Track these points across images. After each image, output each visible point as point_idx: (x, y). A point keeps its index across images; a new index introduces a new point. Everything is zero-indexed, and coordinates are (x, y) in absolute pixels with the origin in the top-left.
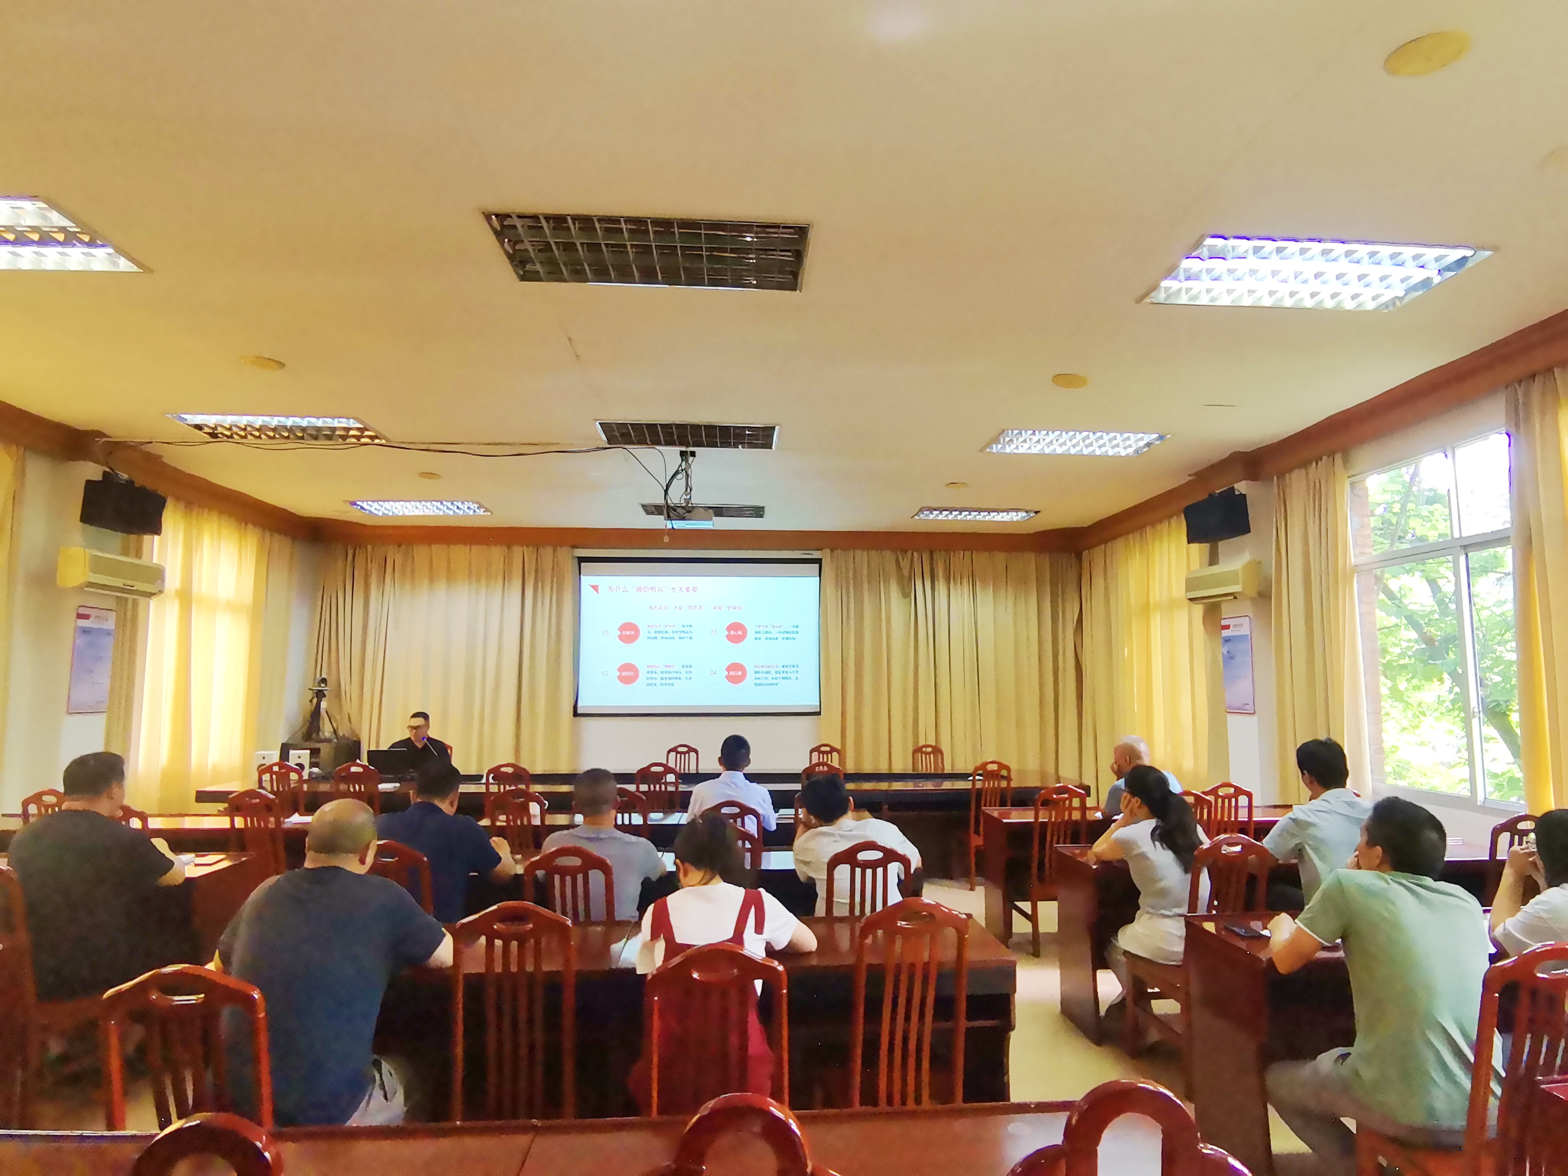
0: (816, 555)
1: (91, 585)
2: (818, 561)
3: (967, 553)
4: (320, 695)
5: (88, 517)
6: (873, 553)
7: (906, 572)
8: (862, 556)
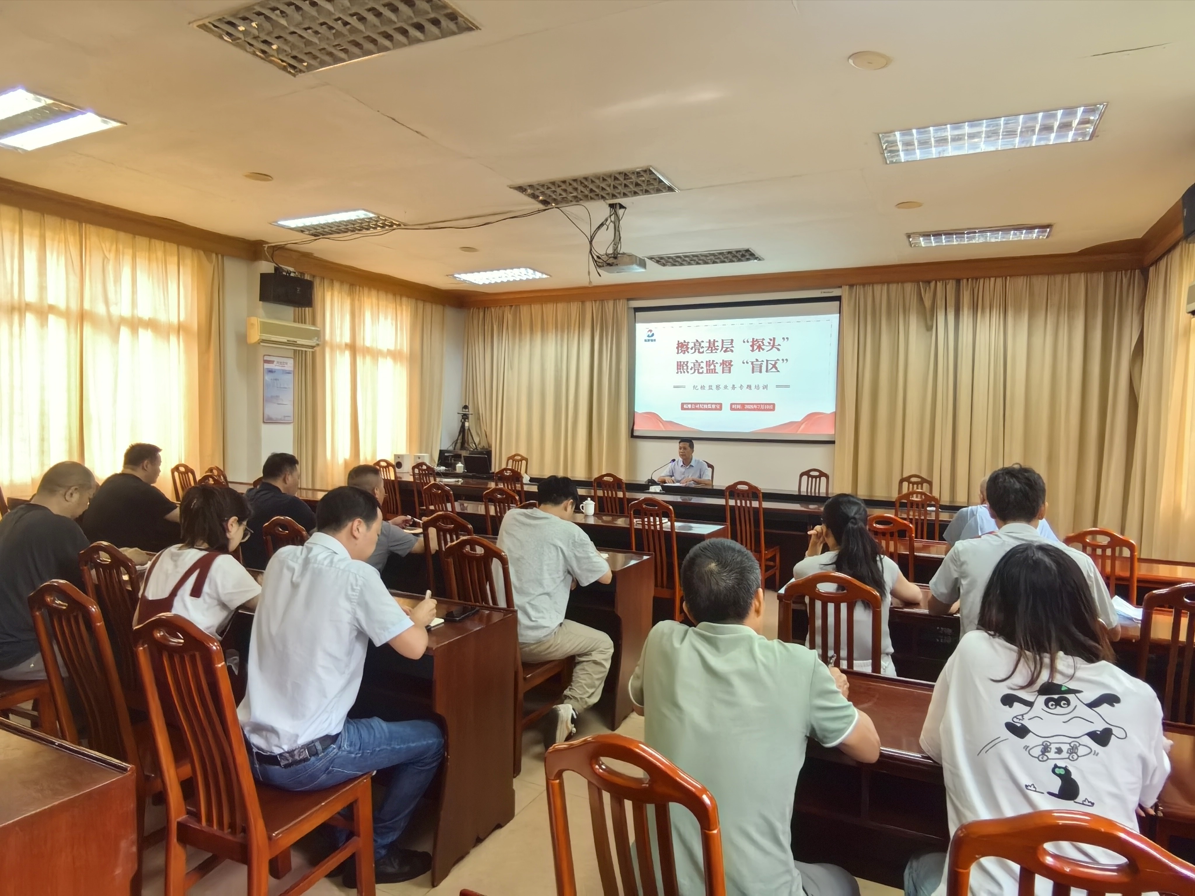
0: (836, 292)
1: (264, 341)
2: (838, 298)
3: (999, 281)
4: (465, 417)
5: (264, 297)
6: (893, 287)
7: (928, 303)
8: (881, 291)
